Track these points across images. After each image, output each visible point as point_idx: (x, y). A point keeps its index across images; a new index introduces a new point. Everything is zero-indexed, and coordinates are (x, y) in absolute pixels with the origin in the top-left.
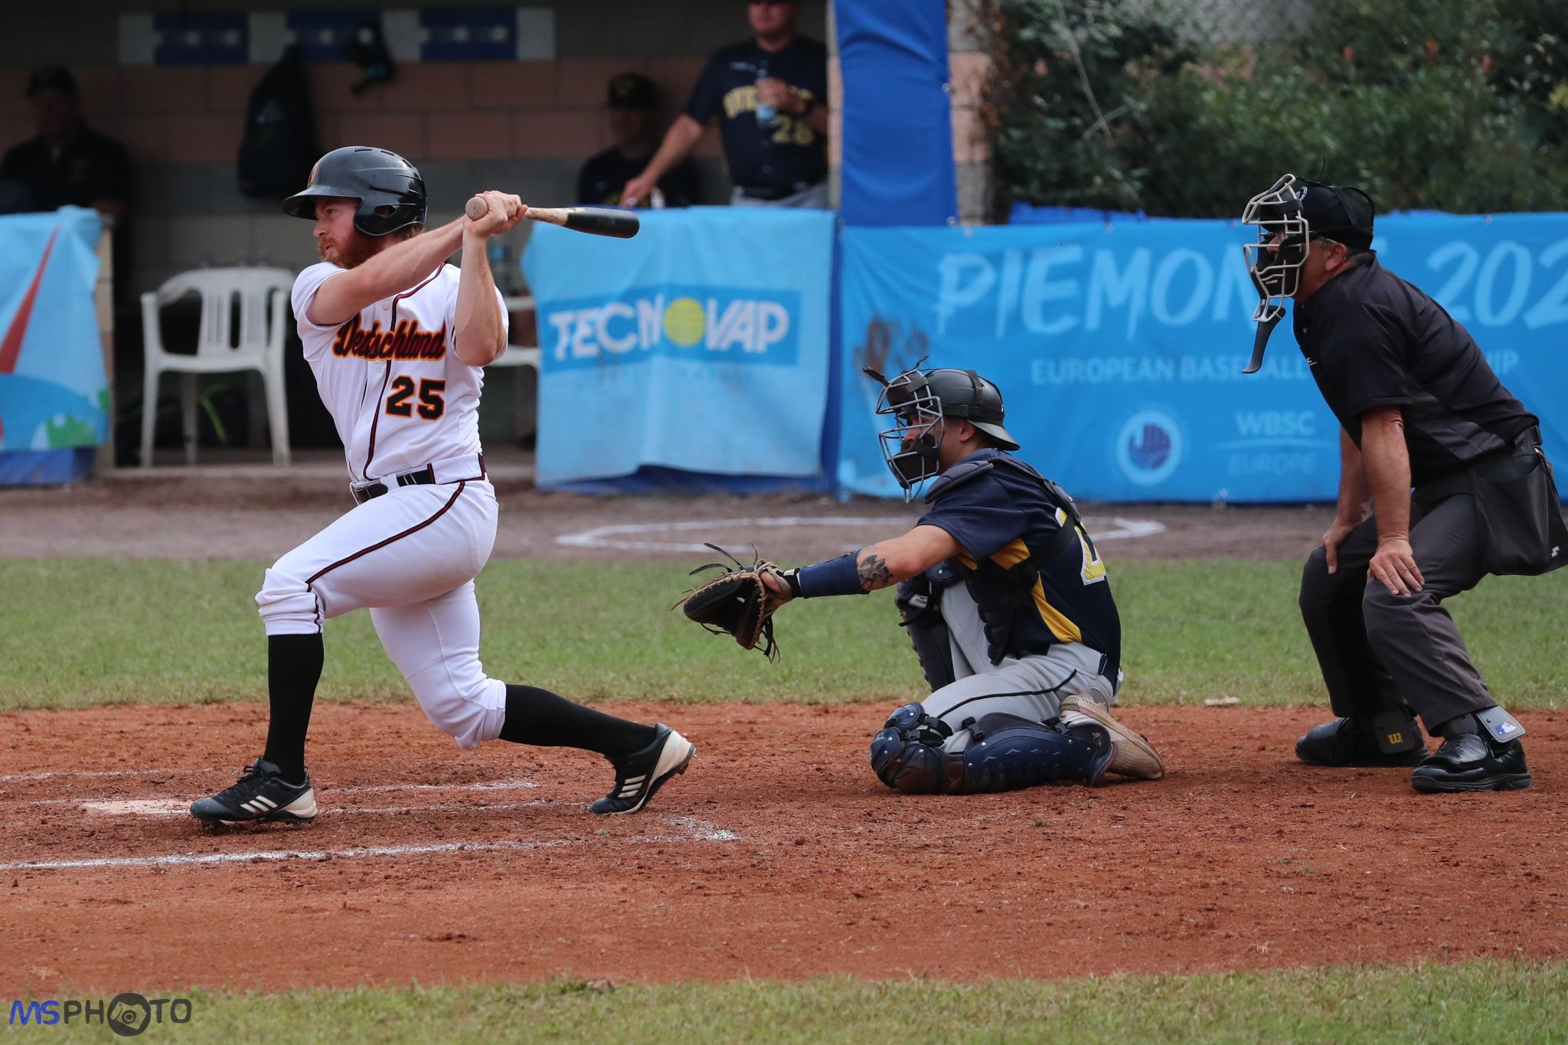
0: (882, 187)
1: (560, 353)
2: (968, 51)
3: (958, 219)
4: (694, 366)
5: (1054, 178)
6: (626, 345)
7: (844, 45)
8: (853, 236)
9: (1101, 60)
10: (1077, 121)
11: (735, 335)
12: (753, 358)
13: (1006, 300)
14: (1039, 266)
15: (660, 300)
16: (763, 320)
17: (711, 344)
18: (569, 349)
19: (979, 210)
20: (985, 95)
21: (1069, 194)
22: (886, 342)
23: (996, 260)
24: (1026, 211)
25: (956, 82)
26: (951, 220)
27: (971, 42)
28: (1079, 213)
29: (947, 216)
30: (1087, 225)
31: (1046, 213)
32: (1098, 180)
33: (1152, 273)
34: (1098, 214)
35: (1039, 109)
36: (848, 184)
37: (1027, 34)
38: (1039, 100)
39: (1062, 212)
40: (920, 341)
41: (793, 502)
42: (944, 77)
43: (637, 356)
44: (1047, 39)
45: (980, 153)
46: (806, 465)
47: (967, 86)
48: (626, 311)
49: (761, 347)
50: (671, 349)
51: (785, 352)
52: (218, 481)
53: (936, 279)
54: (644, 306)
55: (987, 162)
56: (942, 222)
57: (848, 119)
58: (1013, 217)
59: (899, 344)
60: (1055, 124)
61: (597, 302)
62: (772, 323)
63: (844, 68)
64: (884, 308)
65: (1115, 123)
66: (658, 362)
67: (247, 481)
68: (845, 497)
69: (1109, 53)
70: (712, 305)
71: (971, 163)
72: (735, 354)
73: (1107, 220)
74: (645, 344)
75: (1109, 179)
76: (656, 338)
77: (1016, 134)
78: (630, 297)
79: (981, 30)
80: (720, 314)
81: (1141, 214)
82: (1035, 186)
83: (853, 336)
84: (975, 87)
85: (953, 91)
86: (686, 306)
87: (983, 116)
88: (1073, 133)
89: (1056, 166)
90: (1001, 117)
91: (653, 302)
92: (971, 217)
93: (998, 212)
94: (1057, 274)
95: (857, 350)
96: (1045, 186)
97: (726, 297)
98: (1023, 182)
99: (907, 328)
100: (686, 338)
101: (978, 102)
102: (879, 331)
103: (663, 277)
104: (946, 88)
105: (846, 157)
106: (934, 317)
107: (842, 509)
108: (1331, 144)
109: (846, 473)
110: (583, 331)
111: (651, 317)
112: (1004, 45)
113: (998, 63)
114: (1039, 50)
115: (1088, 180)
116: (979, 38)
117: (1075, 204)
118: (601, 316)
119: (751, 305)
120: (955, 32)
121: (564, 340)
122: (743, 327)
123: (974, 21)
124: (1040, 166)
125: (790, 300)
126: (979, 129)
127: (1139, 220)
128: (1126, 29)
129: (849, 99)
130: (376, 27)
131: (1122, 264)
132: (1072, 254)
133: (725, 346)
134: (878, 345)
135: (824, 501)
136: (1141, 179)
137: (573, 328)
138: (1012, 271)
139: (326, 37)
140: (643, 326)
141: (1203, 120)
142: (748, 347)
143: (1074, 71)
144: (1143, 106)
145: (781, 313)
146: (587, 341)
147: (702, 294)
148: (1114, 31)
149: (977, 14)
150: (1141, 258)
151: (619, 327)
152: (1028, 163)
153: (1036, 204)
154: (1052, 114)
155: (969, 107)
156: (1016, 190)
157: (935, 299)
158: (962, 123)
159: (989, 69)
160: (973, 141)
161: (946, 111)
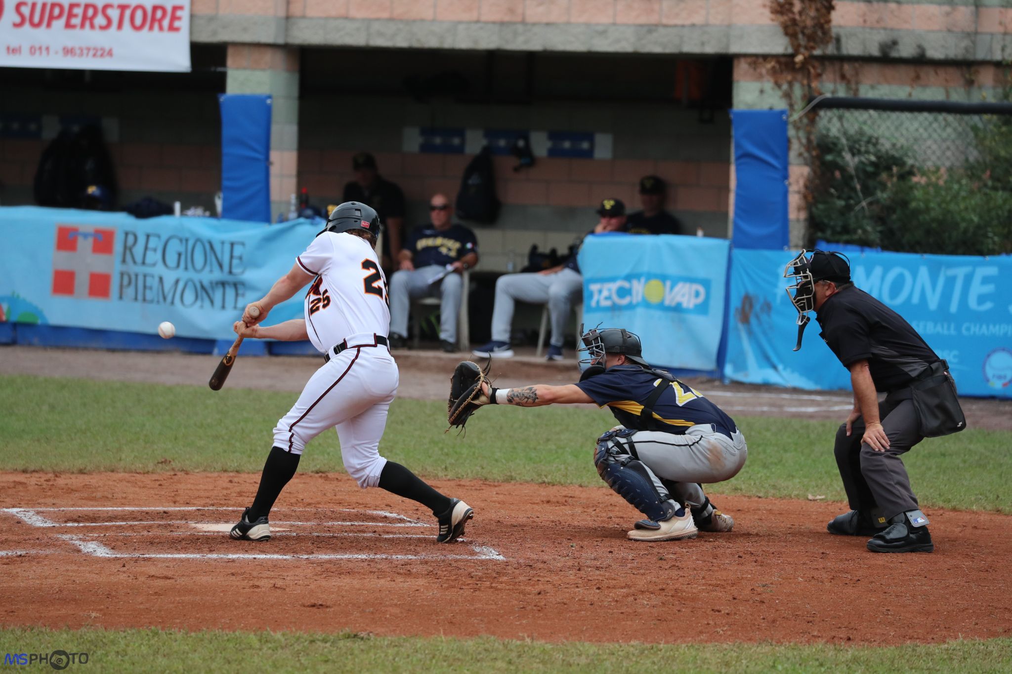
0: (754, 230)
1: (593, 303)
2: (799, 165)
3: (789, 248)
4: (658, 314)
5: (839, 229)
6: (625, 301)
7: (738, 158)
8: (738, 253)
9: (865, 172)
10: (852, 202)
11: (678, 299)
12: (687, 311)
15: (643, 280)
16: (693, 293)
17: (667, 303)
18: (598, 302)
19: (801, 243)
20: (806, 187)
21: (845, 237)
22: (751, 306)
25: (792, 179)
26: (786, 248)
27: (801, 160)
29: (784, 245)
32: (860, 231)
33: (883, 279)
34: (858, 248)
35: (832, 195)
36: (737, 227)
37: (829, 157)
38: (832, 191)
40: (768, 307)
41: (702, 383)
42: (786, 177)
43: (631, 307)
44: (839, 160)
45: (803, 215)
46: (709, 365)
47: (797, 182)
48: (626, 285)
49: (691, 306)
50: (647, 304)
51: (703, 308)
52: (427, 358)
53: (777, 276)
54: (635, 283)
55: (806, 220)
56: (781, 248)
57: (738, 195)
59: (757, 307)
60: (841, 203)
61: (612, 279)
62: (697, 294)
63: (737, 170)
64: (751, 290)
65: (870, 204)
66: (640, 311)
67: (440, 359)
68: (727, 382)
69: (870, 169)
70: (668, 284)
71: (798, 220)
72: (677, 309)
73: (862, 251)
74: (634, 302)
75: (865, 231)
76: (640, 298)
77: (821, 206)
78: (629, 278)
79: (806, 155)
80: (672, 288)
81: (879, 249)
82: (829, 233)
83: (735, 303)
84: (801, 182)
85: (790, 184)
86: (655, 283)
87: (805, 197)
88: (849, 208)
89: (841, 223)
90: (814, 198)
91: (639, 280)
92: (796, 246)
95: (737, 309)
96: (834, 233)
97: (675, 281)
98: (823, 231)
99: (762, 300)
100: (654, 299)
101: (803, 190)
102: (748, 301)
103: (645, 268)
104: (786, 183)
105: (736, 214)
106: (775, 295)
107: (724, 387)
108: (976, 219)
109: (729, 370)
110: (605, 293)
111: (638, 288)
112: (817, 163)
113: (815, 172)
114: (835, 166)
115: (855, 232)
116: (805, 159)
118: (614, 286)
119: (688, 285)
120: (793, 155)
121: (596, 298)
122: (683, 295)
123: (802, 150)
124: (832, 223)
125: (706, 283)
126: (802, 203)
127: (877, 252)
128: (878, 157)
129: (739, 186)
130: (527, 139)
131: (868, 273)
133: (673, 304)
134: (747, 307)
135: (717, 383)
136: (881, 232)
137: (600, 292)
139: (502, 143)
140: (634, 292)
141: (913, 205)
142: (685, 305)
143: (852, 177)
144: (885, 195)
145: (702, 290)
146: (607, 298)
147: (663, 278)
148: (873, 158)
149: (804, 146)
150: (878, 271)
151: (623, 292)
152: (826, 221)
154: (839, 198)
155: (799, 192)
156: (819, 234)
157: (775, 286)
158: (794, 200)
159: (809, 174)
160: (799, 209)
161: (786, 193)
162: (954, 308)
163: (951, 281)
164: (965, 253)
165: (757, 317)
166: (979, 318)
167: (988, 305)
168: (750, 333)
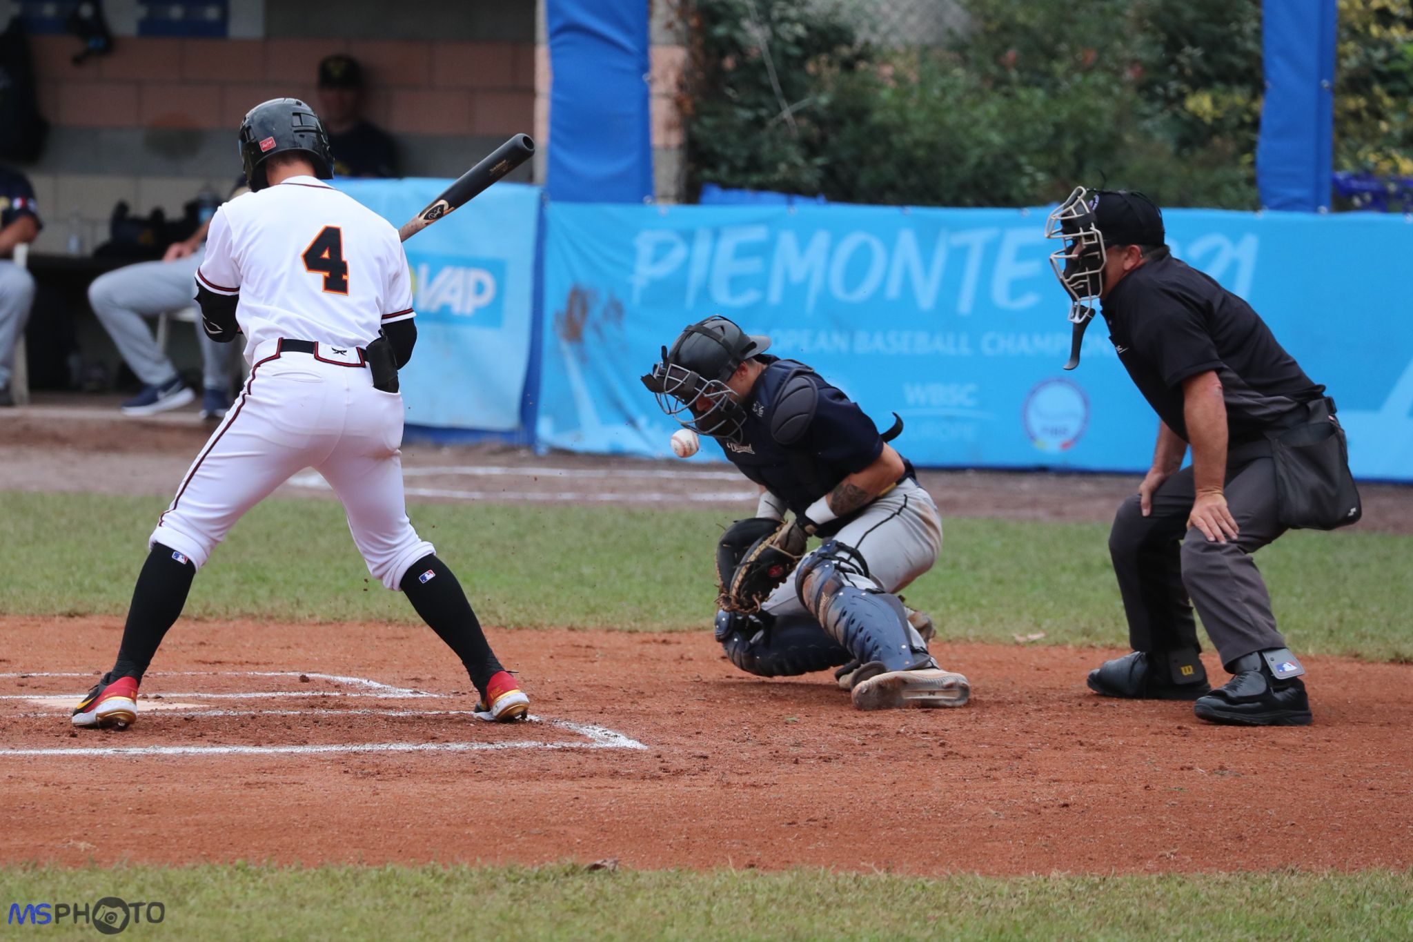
0: (585, 167)
2: (667, 44)
3: (654, 199)
5: (742, 163)
7: (552, 35)
8: (556, 211)
9: (787, 57)
10: (763, 112)
11: (443, 298)
12: (462, 320)
13: (697, 274)
14: (727, 244)
16: (472, 286)
17: (423, 307)
19: (672, 190)
20: (681, 85)
21: (755, 178)
22: (585, 309)
23: (689, 237)
24: (715, 192)
25: (655, 72)
26: (647, 199)
27: (671, 36)
28: (766, 196)
29: (646, 194)
30: (772, 207)
31: (734, 195)
32: (783, 167)
33: (830, 254)
34: (782, 197)
35: (730, 101)
36: (553, 162)
37: (720, 31)
38: (730, 92)
39: (748, 195)
40: (616, 310)
41: (495, 454)
42: (645, 67)
44: (737, 36)
45: (675, 138)
46: (506, 420)
47: (665, 76)
49: (469, 311)
51: (491, 315)
53: (632, 252)
55: (681, 147)
56: (640, 200)
57: (555, 104)
58: (705, 198)
59: (596, 312)
60: (746, 114)
62: (480, 289)
63: (551, 56)
64: (585, 278)
65: (797, 115)
68: (542, 450)
69: (795, 51)
70: (425, 271)
71: (667, 148)
72: (445, 316)
73: (789, 203)
75: (793, 166)
77: (708, 121)
79: (679, 25)
80: (430, 279)
81: (821, 199)
82: (724, 170)
83: (555, 302)
84: (672, 78)
85: (651, 82)
87: (679, 104)
88: (759, 123)
89: (745, 153)
90: (695, 106)
92: (665, 197)
93: (691, 193)
94: (743, 252)
95: (557, 315)
96: (733, 170)
97: (437, 263)
98: (713, 166)
99: (604, 297)
101: (674, 91)
102: (579, 299)
104: (647, 78)
105: (551, 138)
106: (630, 287)
107: (539, 461)
108: (996, 139)
109: (545, 429)
112: (699, 41)
113: (693, 56)
114: (730, 45)
115: (773, 167)
116: (677, 34)
117: (761, 187)
119: (461, 273)
120: (656, 26)
122: (453, 291)
123: (673, 17)
124: (729, 153)
125: (497, 268)
126: (675, 116)
127: (818, 204)
128: (811, 29)
129: (556, 85)
131: (803, 244)
132: (758, 234)
133: (436, 309)
134: (577, 312)
135: (523, 453)
136: (821, 167)
138: (702, 248)
139: (49, 10)
141: (877, 116)
142: (457, 309)
143: (762, 66)
144: (824, 101)
145: (488, 280)
147: (416, 261)
148: (800, 30)
149: (677, 10)
150: (821, 239)
152: (718, 148)
153: (725, 186)
154: (742, 105)
155: (667, 96)
156: (707, 173)
157: (631, 271)
158: (660, 110)
159: (685, 61)
160: (669, 127)
161: (645, 99)
162: (965, 305)
163: (959, 256)
164: (979, 204)
165: (597, 329)
166: (1012, 322)
167: (1029, 300)
168: (583, 359)
